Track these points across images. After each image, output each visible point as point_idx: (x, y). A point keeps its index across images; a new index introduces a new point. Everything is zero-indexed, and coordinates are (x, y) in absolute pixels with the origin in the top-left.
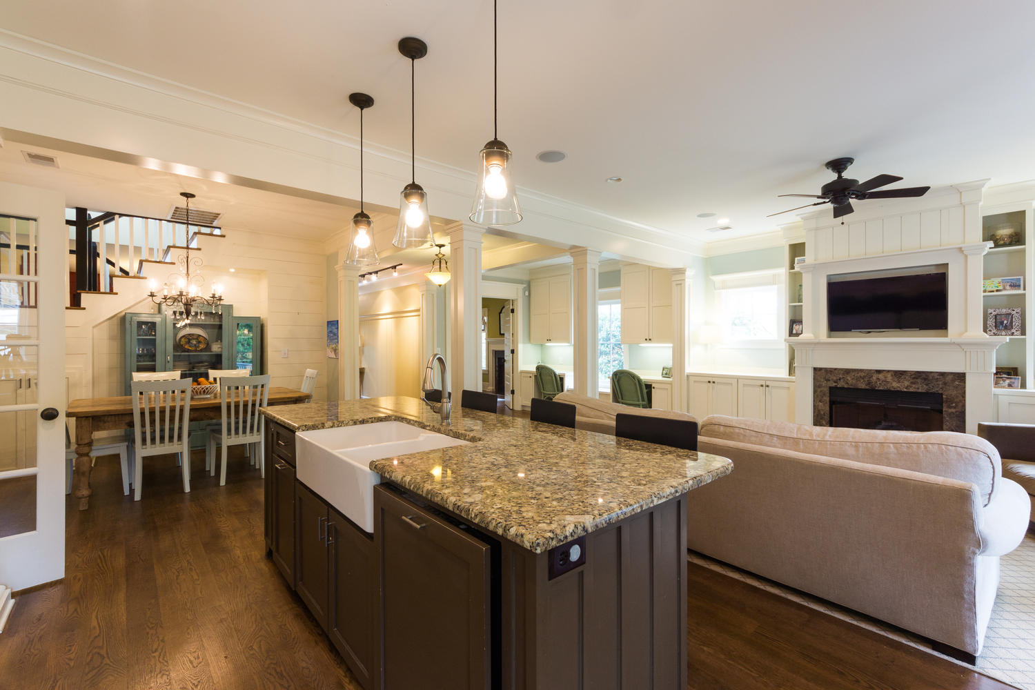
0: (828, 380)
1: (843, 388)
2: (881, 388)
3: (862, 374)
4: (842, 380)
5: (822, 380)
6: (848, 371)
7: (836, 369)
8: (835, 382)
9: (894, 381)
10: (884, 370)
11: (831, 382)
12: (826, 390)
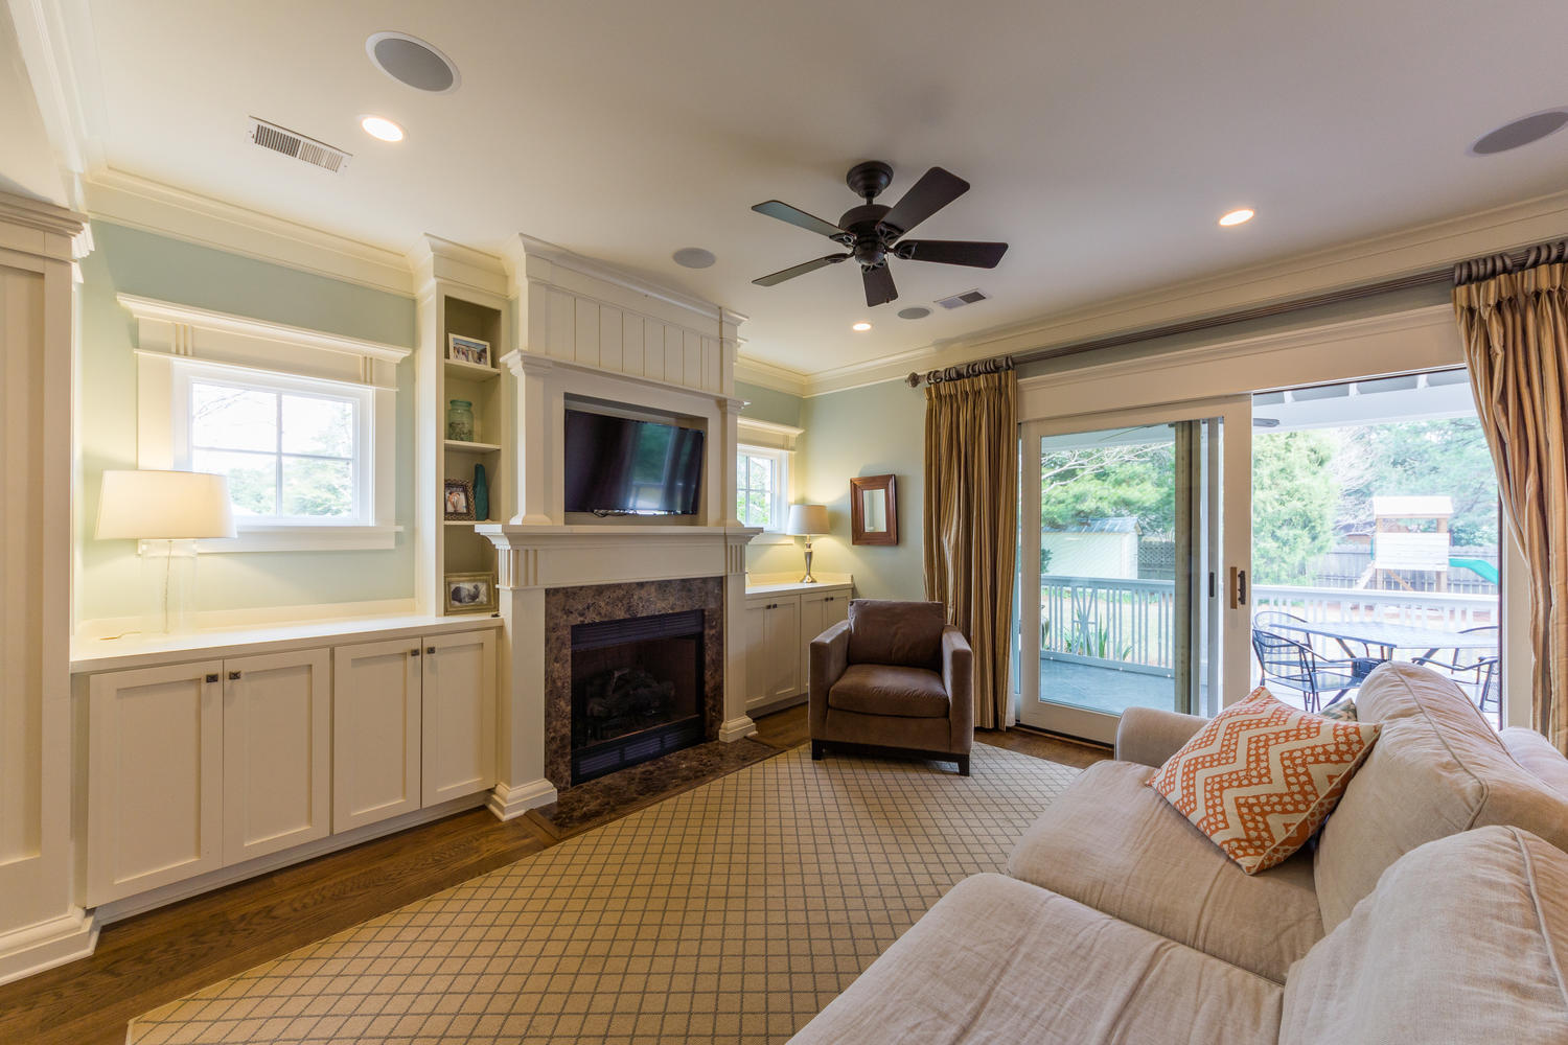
0: (569, 612)
1: (593, 624)
2: (644, 615)
3: (621, 593)
4: (591, 609)
5: (559, 614)
6: (600, 590)
7: (581, 588)
8: (582, 615)
9: (659, 599)
10: (647, 582)
11: (576, 615)
12: (566, 634)
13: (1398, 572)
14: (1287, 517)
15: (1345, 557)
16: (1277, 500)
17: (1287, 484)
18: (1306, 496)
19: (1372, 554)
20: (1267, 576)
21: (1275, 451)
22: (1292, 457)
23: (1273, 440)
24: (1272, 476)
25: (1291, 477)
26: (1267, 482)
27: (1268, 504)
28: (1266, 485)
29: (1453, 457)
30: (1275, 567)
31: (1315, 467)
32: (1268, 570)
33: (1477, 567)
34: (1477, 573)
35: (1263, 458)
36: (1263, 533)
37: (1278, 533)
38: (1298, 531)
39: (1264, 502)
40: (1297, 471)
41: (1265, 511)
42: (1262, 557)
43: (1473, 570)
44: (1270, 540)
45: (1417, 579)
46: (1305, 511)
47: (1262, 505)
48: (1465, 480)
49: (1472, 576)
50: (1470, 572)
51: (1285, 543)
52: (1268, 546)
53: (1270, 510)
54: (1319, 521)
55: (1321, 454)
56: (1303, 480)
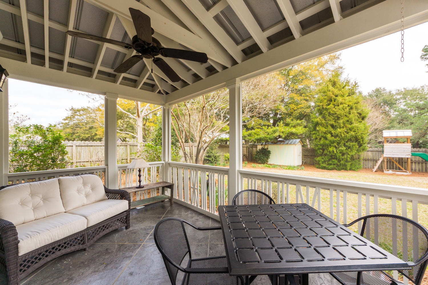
13: (393, 158)
14: (349, 138)
15: (374, 153)
16: (346, 132)
17: (350, 126)
18: (356, 130)
19: (383, 151)
20: (343, 160)
21: (345, 114)
22: (351, 116)
23: (344, 110)
24: (344, 123)
25: (351, 123)
26: (342, 125)
27: (342, 134)
28: (341, 127)
29: (417, 119)
30: (345, 156)
31: (360, 120)
32: (343, 157)
33: (422, 156)
34: (423, 159)
35: (340, 117)
36: (341, 144)
37: (346, 144)
38: (354, 143)
39: (341, 133)
40: (353, 121)
41: (341, 136)
42: (341, 153)
43: (421, 157)
44: (343, 147)
45: (400, 160)
46: (356, 136)
47: (340, 134)
48: (421, 126)
49: (421, 159)
50: (420, 158)
51: (349, 148)
52: (342, 149)
53: (343, 135)
54: (361, 139)
55: (363, 115)
56: (355, 124)
